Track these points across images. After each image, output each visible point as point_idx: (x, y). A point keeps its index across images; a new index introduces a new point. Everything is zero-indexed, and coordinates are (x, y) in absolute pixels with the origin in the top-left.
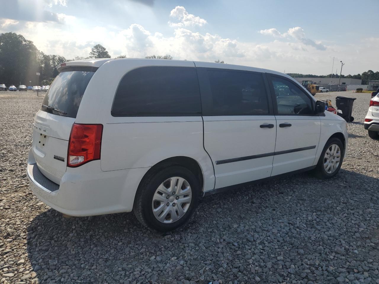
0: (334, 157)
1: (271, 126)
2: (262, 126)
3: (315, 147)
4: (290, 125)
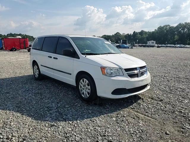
0: (87, 88)
1: (51, 57)
2: (49, 57)
3: (71, 74)
4: (57, 59)
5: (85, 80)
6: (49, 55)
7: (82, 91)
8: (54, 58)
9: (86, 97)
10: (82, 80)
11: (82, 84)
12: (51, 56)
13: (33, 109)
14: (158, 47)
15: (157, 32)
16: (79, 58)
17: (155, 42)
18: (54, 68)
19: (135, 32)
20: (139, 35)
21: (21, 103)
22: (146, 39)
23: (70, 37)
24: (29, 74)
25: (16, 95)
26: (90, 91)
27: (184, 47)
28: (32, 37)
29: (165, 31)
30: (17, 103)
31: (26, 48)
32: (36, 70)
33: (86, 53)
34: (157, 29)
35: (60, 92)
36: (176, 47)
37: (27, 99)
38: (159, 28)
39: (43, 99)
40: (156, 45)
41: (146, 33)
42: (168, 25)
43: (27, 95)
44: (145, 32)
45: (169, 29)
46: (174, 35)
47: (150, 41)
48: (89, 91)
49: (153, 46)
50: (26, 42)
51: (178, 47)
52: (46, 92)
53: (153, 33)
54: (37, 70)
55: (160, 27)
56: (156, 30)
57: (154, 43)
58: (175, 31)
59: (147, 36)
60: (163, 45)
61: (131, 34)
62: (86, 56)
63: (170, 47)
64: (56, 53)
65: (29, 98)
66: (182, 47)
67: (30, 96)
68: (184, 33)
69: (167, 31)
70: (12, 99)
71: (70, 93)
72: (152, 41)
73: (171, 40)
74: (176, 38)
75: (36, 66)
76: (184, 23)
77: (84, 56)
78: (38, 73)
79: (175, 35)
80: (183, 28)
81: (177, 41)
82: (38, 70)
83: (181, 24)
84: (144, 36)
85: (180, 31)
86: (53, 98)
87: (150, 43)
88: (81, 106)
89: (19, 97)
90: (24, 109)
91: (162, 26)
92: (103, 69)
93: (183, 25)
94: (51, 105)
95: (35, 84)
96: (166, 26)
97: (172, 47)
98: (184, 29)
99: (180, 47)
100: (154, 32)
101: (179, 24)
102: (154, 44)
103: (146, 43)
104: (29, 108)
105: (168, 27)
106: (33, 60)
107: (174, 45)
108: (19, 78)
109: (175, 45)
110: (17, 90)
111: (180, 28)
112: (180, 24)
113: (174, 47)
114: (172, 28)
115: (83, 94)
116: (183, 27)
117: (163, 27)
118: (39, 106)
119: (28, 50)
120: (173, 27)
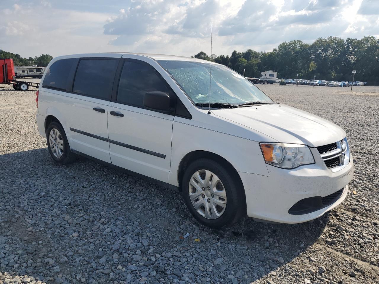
0: (213, 195)
1: (103, 111)
2: (95, 109)
3: (164, 157)
4: (122, 115)
5: (208, 173)
6: (96, 106)
7: (197, 200)
8: (113, 113)
9: (211, 217)
10: (197, 174)
11: (197, 182)
12: (102, 107)
13: (78, 260)
14: (282, 84)
15: (278, 55)
16: (189, 117)
17: (275, 74)
18: (111, 138)
19: (235, 52)
20: (243, 60)
21: (37, 239)
22: (256, 67)
23: (160, 62)
24: (33, 148)
25: (17, 212)
26: (225, 202)
27: (327, 85)
28: (17, 56)
29: (293, 53)
30: (26, 238)
31: (10, 81)
32: (56, 140)
33: (211, 104)
34: (277, 48)
35: (130, 199)
36: (312, 84)
37: (51, 225)
38: (281, 46)
39: (93, 221)
40: (278, 80)
41: (256, 55)
42: (298, 41)
43: (47, 211)
44: (255, 53)
45: (301, 48)
46: (309, 60)
47: (266, 72)
48: (223, 204)
49: (272, 82)
50: (8, 68)
51: (316, 85)
52: (96, 201)
53: (270, 55)
54: (58, 140)
55: (283, 44)
56: (275, 50)
57: (273, 75)
58: (311, 54)
59: (259, 60)
60: (290, 80)
61: (227, 56)
62: (209, 113)
63: (303, 84)
64: (116, 101)
65: (56, 222)
66: (323, 85)
67: (58, 216)
68: (327, 58)
69: (297, 53)
70: (7, 226)
71: (158, 201)
72: (271, 72)
73: (302, 71)
74: (312, 66)
75: (56, 130)
76: (326, 38)
77: (206, 111)
78: (62, 147)
79: (311, 60)
80: (324, 48)
81: (313, 72)
82: (62, 141)
83: (321, 39)
84: (254, 61)
85: (320, 53)
86: (120, 218)
87: (266, 75)
88: (202, 241)
89: (26, 217)
90: (51, 261)
91: (288, 42)
92: (265, 149)
93: (326, 41)
94: (123, 241)
95: (57, 176)
96: (295, 42)
97: (306, 84)
98: (326, 51)
99: (320, 85)
100: (273, 53)
101: (318, 41)
102: (272, 77)
103: (259, 76)
104: (66, 255)
105: (298, 46)
106: (46, 115)
107: (309, 81)
108: (10, 159)
109: (311, 81)
110: (14, 197)
111: (320, 47)
112: (320, 41)
113: (309, 84)
114: (305, 47)
115: (203, 208)
116: (325, 45)
117: (289, 45)
118: (92, 246)
119: (14, 86)
120: (307, 45)
